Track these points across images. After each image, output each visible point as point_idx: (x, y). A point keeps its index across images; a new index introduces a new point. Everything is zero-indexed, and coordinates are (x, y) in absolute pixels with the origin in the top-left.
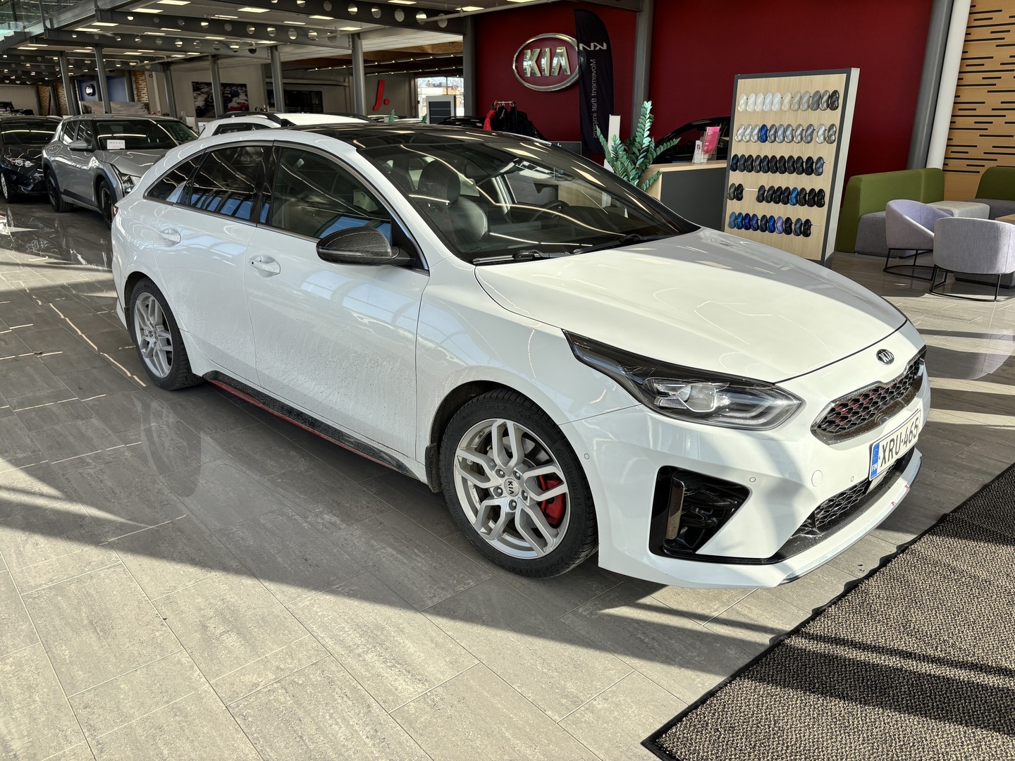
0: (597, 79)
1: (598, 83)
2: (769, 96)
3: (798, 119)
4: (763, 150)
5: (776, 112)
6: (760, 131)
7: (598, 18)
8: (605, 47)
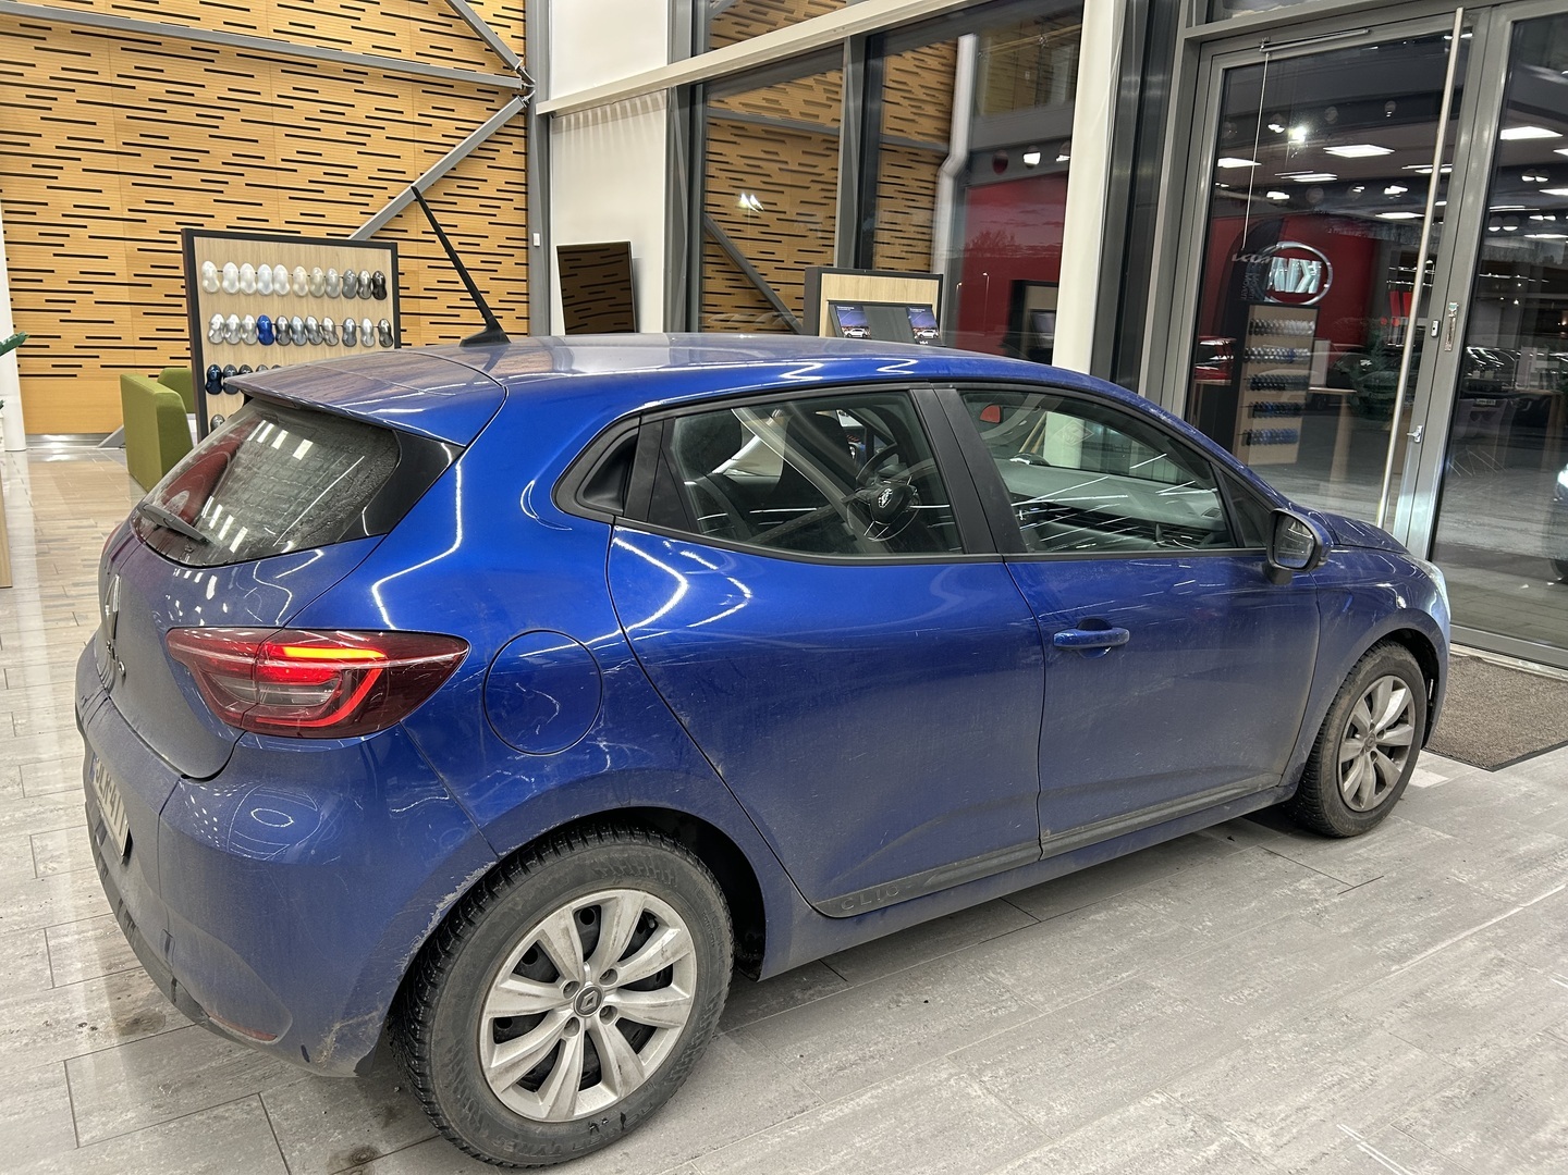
2: (265, 270)
3: (326, 309)
4: (269, 357)
5: (283, 296)
6: (259, 326)
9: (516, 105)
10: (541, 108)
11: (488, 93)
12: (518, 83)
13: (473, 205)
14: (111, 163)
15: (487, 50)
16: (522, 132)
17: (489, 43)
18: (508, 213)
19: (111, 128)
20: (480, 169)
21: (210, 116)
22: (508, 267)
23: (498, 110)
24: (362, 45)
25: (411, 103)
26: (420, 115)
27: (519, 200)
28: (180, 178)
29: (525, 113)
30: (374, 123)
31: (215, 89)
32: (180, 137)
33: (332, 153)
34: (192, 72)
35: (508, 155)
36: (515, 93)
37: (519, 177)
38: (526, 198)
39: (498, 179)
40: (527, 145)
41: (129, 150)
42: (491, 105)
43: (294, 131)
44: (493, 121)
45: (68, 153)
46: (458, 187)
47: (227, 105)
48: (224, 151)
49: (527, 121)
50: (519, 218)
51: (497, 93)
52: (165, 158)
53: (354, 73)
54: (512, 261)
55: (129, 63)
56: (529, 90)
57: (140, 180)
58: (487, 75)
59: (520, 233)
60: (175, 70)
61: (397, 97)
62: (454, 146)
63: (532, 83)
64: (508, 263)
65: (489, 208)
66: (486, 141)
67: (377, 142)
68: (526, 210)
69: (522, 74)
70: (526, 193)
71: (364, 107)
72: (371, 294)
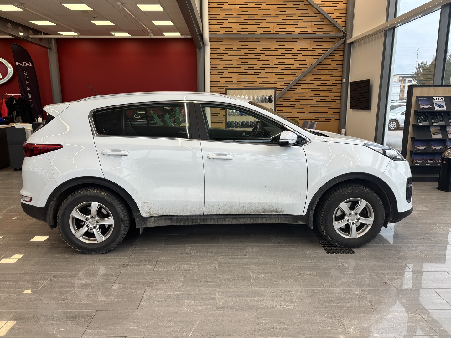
0: (29, 81)
1: (29, 83)
4: (242, 119)
7: (25, 49)
8: (31, 65)
9: (341, 41)
10: (349, 41)
11: (333, 39)
12: (342, 35)
13: (326, 72)
14: (234, 70)
15: (333, 27)
16: (342, 49)
17: (334, 25)
18: (337, 73)
19: (235, 61)
20: (328, 61)
21: (258, 55)
22: (335, 89)
23: (335, 44)
24: (298, 31)
25: (310, 45)
26: (312, 48)
27: (340, 69)
28: (250, 72)
29: (344, 43)
30: (299, 52)
31: (260, 48)
32: (250, 62)
33: (287, 62)
34: (254, 45)
35: (337, 57)
36: (341, 38)
37: (341, 62)
38: (342, 68)
39: (334, 64)
40: (344, 53)
41: (239, 67)
42: (333, 43)
43: (278, 57)
44: (333, 47)
45: (225, 69)
46: (322, 67)
47: (262, 52)
48: (260, 64)
49: (344, 46)
50: (340, 74)
51: (336, 39)
52: (246, 67)
53: (295, 39)
54: (337, 87)
55: (240, 45)
56: (345, 36)
57: (240, 74)
58: (333, 34)
59: (339, 79)
60: (250, 45)
61: (306, 44)
62: (321, 56)
63: (347, 34)
64: (335, 88)
65: (331, 72)
66: (331, 53)
67: (300, 57)
68: (342, 72)
69: (344, 32)
70: (342, 67)
71: (297, 48)
72: (269, 101)
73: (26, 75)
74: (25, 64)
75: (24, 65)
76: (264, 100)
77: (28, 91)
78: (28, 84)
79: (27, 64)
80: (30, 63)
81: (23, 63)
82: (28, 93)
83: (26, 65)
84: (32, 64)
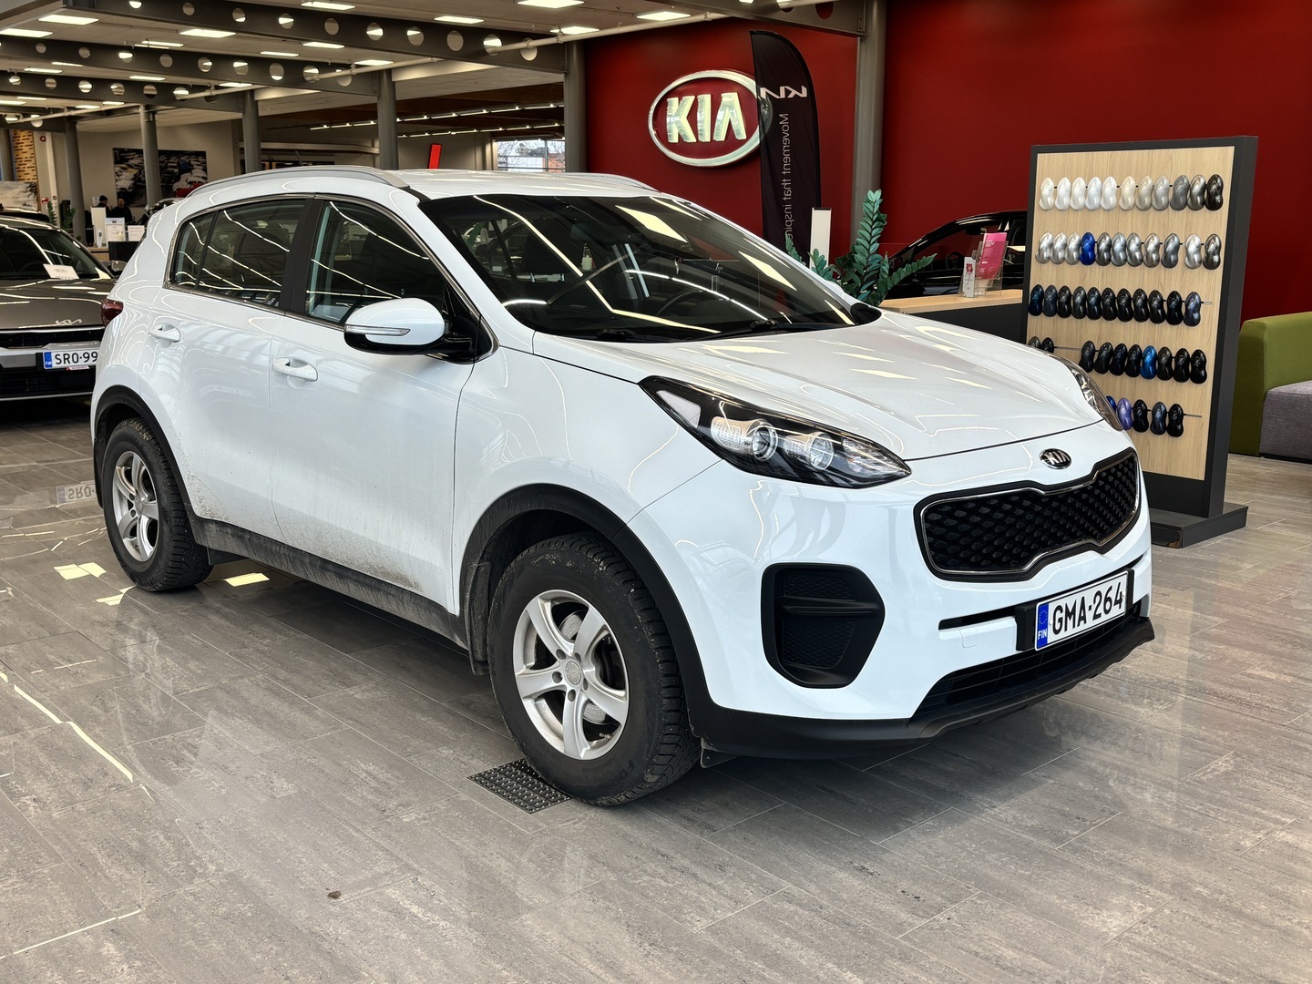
0: (791, 147)
1: (792, 153)
2: (1095, 183)
3: (1150, 224)
4: (1088, 278)
5: (1108, 210)
6: (1080, 244)
7: (792, 46)
8: (804, 93)
72: (1203, 203)
73: (786, 128)
74: (788, 92)
75: (783, 95)
76: (1183, 199)
77: (787, 176)
78: (787, 157)
79: (794, 93)
80: (804, 90)
81: (782, 89)
82: (785, 182)
83: (791, 96)
84: (810, 91)
